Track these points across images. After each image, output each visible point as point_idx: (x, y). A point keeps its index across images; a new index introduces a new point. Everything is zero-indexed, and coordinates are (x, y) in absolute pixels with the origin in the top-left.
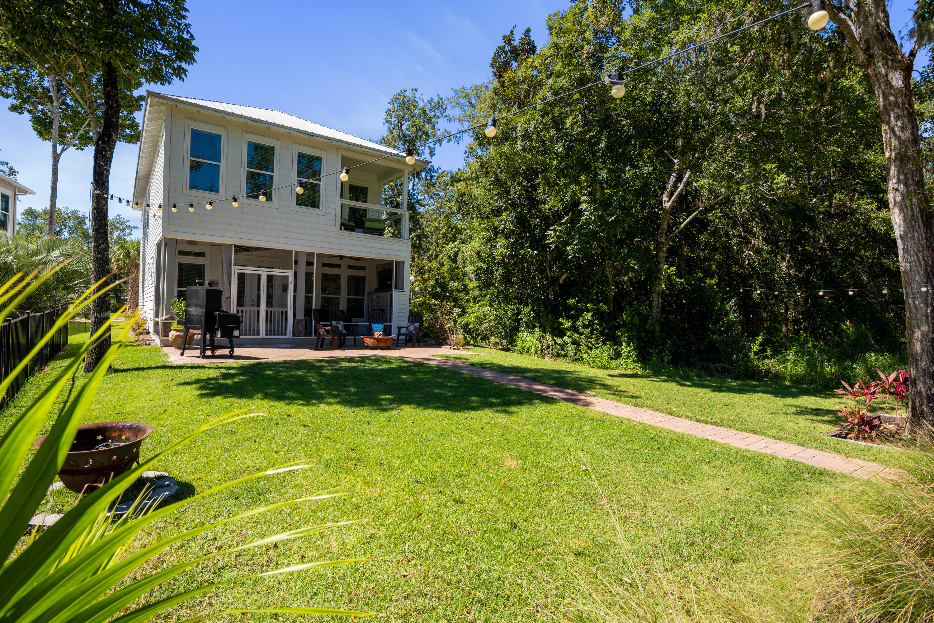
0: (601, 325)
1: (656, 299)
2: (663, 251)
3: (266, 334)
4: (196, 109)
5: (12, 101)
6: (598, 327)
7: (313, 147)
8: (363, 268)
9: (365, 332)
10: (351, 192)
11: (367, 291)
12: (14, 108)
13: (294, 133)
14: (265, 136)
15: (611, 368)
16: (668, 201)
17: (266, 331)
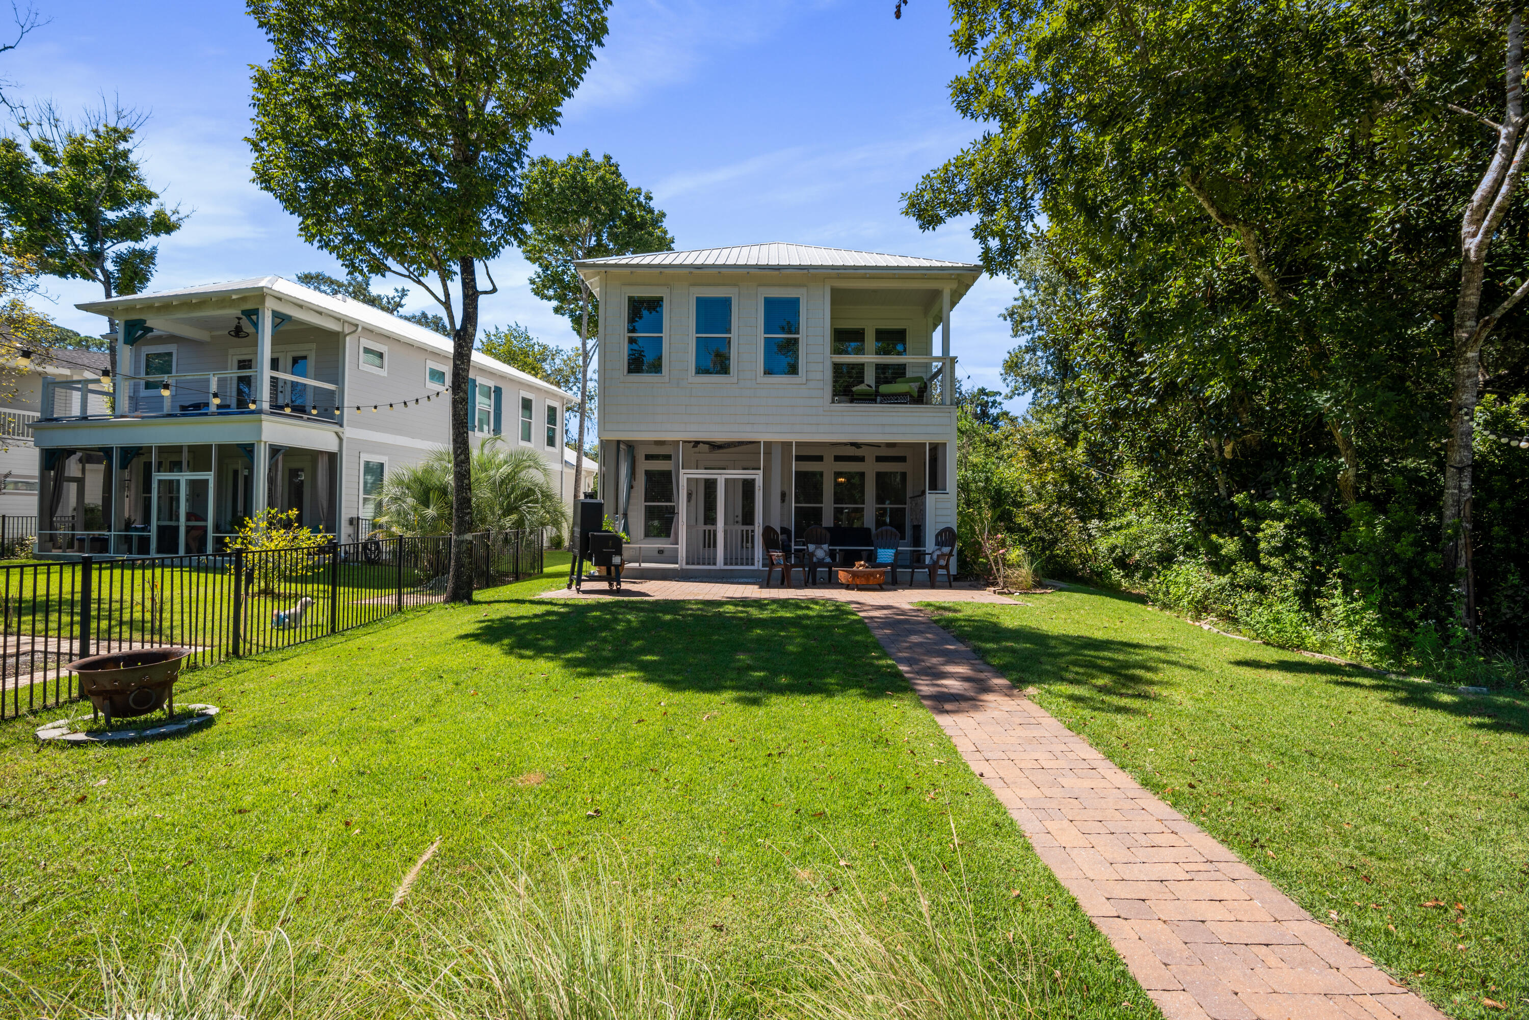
0: (1314, 550)
1: (1451, 483)
2: (1467, 361)
3: (725, 564)
4: (628, 271)
5: (555, 303)
6: (1306, 553)
7: (787, 285)
8: (902, 459)
9: (908, 563)
10: (878, 339)
11: (909, 494)
12: (557, 310)
13: (752, 271)
14: (718, 285)
15: (1306, 649)
16: (1474, 235)
17: (725, 559)
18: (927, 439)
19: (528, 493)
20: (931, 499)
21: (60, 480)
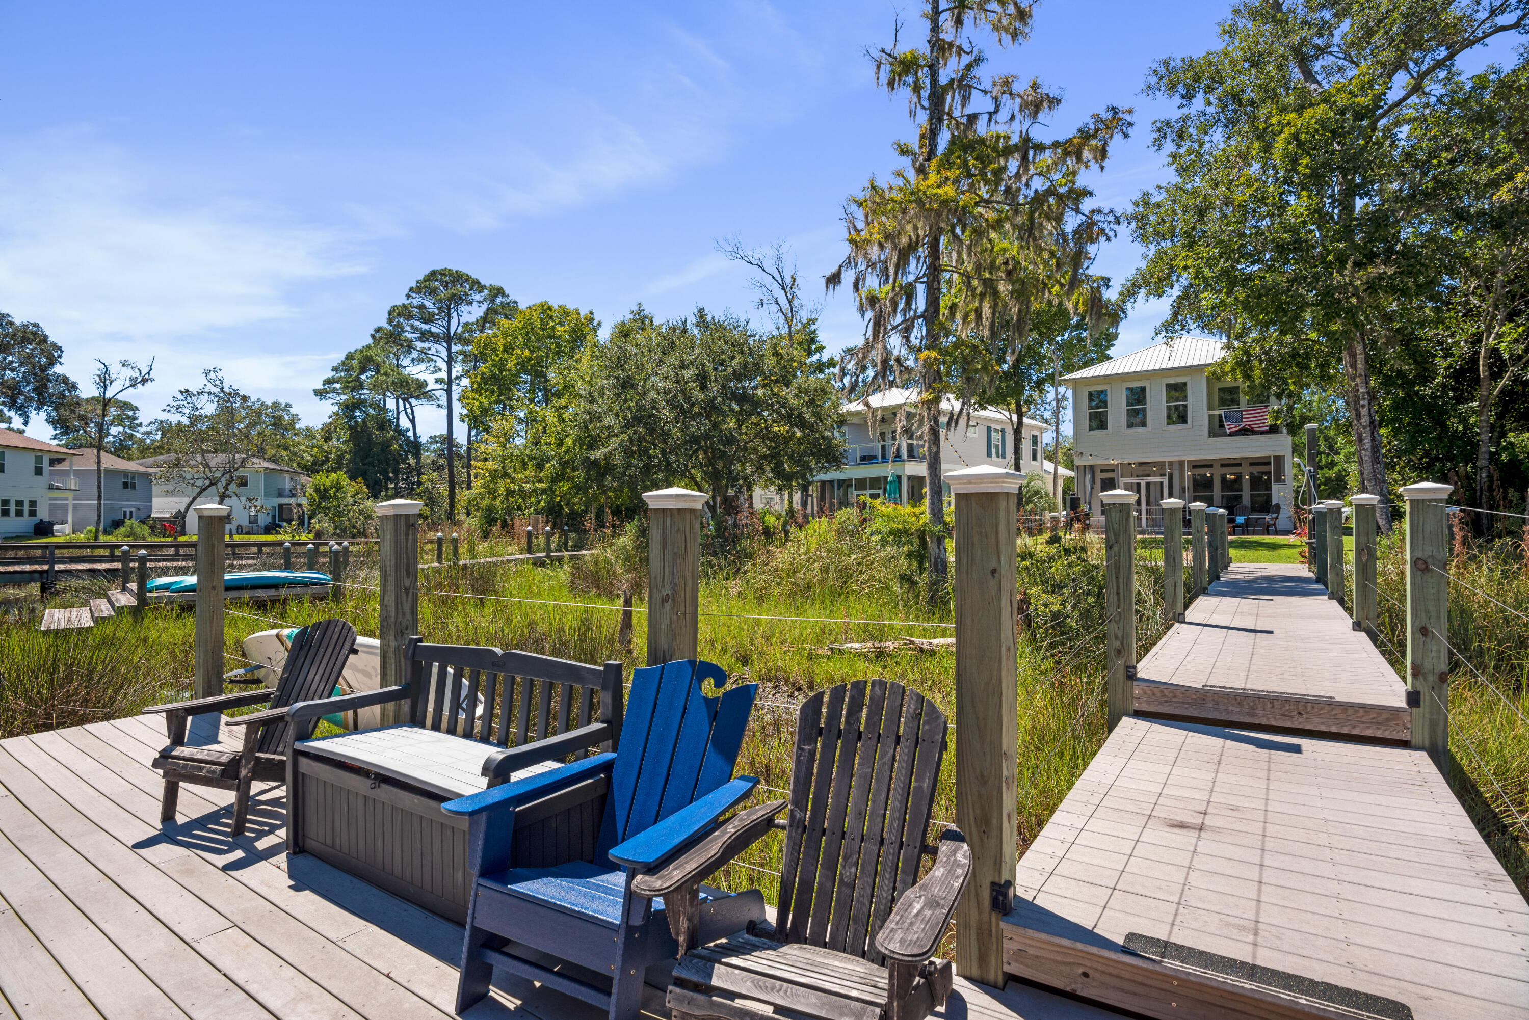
7: (1179, 376)
14: (1138, 380)
18: (1272, 454)
19: (1037, 493)
20: (1275, 487)
21: (807, 496)
